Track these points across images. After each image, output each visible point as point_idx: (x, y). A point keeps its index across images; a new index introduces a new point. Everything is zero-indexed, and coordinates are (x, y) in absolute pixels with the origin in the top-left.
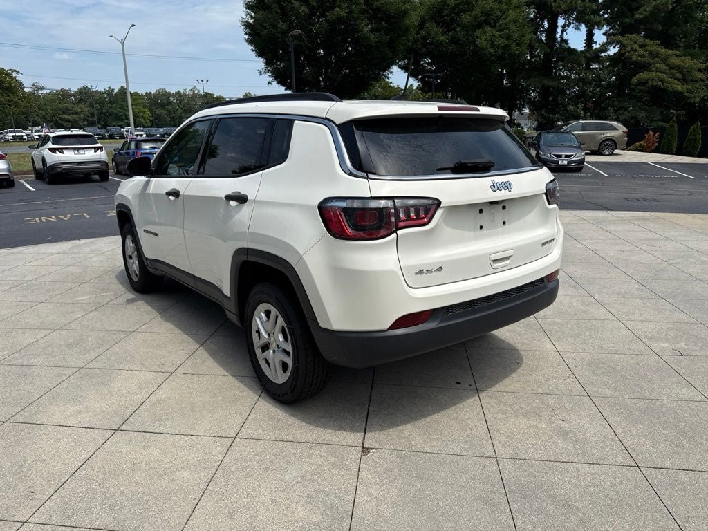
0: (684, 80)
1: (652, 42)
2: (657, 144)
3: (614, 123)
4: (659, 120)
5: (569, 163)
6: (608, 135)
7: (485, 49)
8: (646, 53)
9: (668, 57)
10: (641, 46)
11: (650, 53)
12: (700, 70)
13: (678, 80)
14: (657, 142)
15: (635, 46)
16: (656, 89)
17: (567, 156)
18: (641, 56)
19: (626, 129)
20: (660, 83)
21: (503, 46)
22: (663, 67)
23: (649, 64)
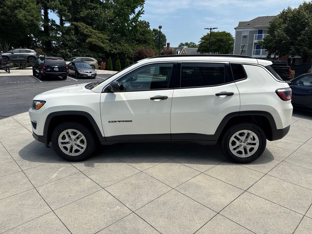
0: (103, 42)
1: (89, 27)
2: (105, 67)
3: (92, 58)
4: (97, 57)
5: (92, 75)
6: (91, 63)
7: (22, 20)
8: (89, 31)
9: (96, 33)
10: (86, 28)
11: (90, 31)
12: (106, 39)
13: (101, 42)
14: (105, 66)
15: (84, 27)
16: (95, 45)
17: (90, 72)
18: (87, 32)
19: (97, 61)
20: (96, 43)
21: (31, 20)
22: (95, 37)
23: (90, 36)
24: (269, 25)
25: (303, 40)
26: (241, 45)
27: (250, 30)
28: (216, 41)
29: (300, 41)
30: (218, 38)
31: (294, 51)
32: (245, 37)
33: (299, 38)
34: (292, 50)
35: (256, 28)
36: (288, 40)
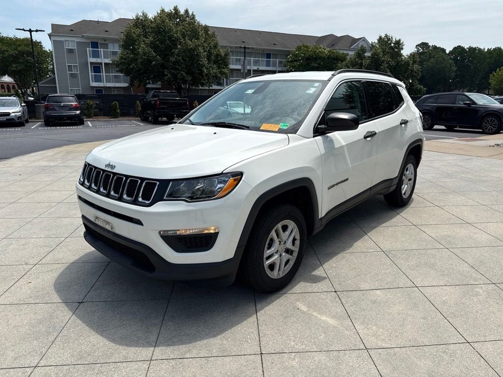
24: (123, 36)
25: (177, 62)
26: (67, 64)
27: (77, 40)
28: (17, 55)
29: (174, 63)
30: (19, 49)
31: (170, 77)
32: (71, 51)
33: (172, 59)
34: (167, 75)
35: (87, 38)
36: (158, 60)
